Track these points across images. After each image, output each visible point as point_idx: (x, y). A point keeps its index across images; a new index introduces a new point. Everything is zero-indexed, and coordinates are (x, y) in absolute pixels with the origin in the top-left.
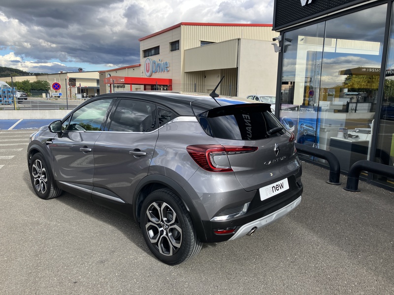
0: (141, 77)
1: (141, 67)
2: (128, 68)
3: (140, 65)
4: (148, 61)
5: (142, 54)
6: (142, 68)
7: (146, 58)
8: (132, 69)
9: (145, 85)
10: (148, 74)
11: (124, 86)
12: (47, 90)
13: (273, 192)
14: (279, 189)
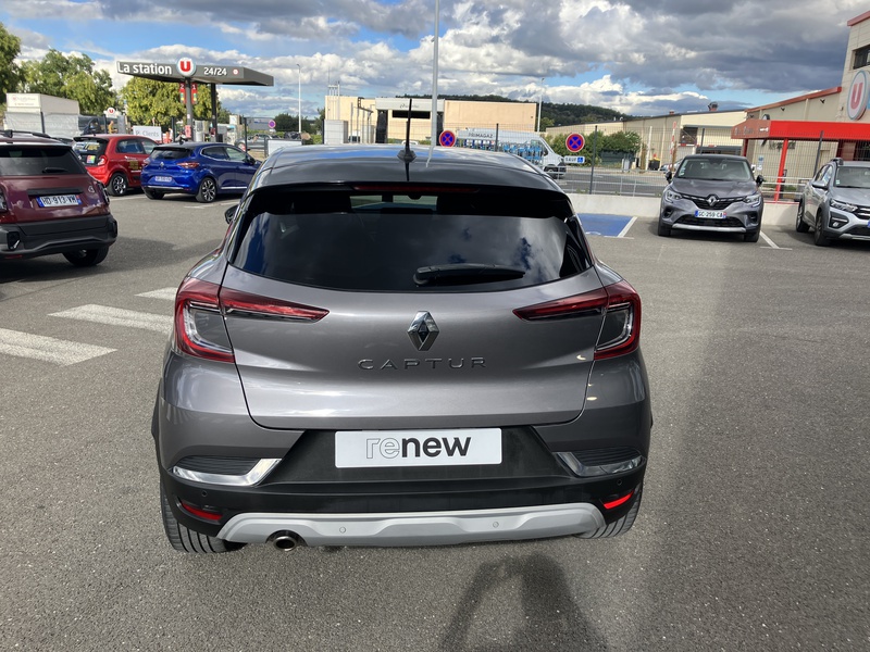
0: (838, 121)
1: (842, 94)
2: (812, 97)
3: (840, 90)
4: (860, 78)
5: (849, 58)
6: (844, 97)
7: (859, 70)
8: (818, 101)
9: (841, 143)
10: (854, 113)
11: (794, 144)
12: (633, 153)
13: (405, 455)
14: (437, 453)
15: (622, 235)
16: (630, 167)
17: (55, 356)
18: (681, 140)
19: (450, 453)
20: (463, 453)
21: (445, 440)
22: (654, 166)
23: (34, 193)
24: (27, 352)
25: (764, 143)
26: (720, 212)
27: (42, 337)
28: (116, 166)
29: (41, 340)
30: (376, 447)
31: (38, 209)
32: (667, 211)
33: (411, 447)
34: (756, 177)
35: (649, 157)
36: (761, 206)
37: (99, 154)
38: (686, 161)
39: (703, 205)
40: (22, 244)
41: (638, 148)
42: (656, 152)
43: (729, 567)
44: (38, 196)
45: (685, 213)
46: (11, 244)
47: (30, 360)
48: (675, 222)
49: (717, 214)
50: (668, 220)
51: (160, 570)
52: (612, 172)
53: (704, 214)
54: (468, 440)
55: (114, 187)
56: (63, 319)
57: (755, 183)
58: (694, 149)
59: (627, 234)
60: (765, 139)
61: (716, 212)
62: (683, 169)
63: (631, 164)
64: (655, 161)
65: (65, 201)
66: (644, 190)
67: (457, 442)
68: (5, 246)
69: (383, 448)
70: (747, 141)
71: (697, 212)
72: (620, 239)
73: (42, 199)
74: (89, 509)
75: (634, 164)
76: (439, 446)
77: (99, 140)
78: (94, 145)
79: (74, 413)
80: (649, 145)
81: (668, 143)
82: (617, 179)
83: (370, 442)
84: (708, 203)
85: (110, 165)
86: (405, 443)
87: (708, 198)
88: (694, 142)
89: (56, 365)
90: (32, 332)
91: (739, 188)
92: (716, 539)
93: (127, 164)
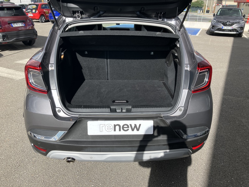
12: (201, 7)
13: (115, 130)
14: (128, 130)
15: (197, 35)
16: (200, 12)
17: (14, 77)
18: (217, 3)
19: (133, 130)
20: (138, 130)
21: (131, 125)
22: (208, 12)
23: (10, 22)
24: (6, 75)
25: (244, 4)
26: (231, 27)
27: (11, 70)
28: (41, 13)
29: (11, 71)
30: (104, 128)
31: (11, 27)
32: (213, 27)
33: (117, 127)
34: (243, 15)
35: (206, 9)
36: (244, 25)
37: (36, 9)
38: (220, 10)
39: (225, 24)
40: (7, 39)
41: (203, 5)
42: (209, 7)
43: (237, 164)
44: (11, 23)
45: (219, 28)
46: (3, 39)
47: (6, 78)
48: (216, 30)
49: (230, 28)
50: (213, 30)
51: (34, 160)
52: (195, 14)
53: (225, 28)
54: (140, 125)
55: (41, 20)
56: (19, 64)
57: (243, 17)
58: (221, 6)
59: (199, 35)
60: (244, 3)
61: (229, 27)
62: (219, 12)
63: (200, 11)
64: (208, 10)
65: (20, 25)
66: (205, 20)
67: (135, 126)
68: (2, 40)
69: (106, 128)
70: (239, 3)
71: (223, 27)
72: (197, 36)
73: (12, 24)
74: (14, 134)
75: (202, 11)
76: (128, 127)
77: (36, 5)
78: (35, 6)
79: (16, 97)
80: (207, 5)
81: (213, 4)
82: (197, 16)
83: (101, 126)
84: (227, 24)
85: (39, 12)
86: (115, 126)
87: (227, 22)
88: (221, 3)
89: (14, 80)
90: (9, 68)
91: (237, 19)
92: (231, 152)
93: (45, 12)
